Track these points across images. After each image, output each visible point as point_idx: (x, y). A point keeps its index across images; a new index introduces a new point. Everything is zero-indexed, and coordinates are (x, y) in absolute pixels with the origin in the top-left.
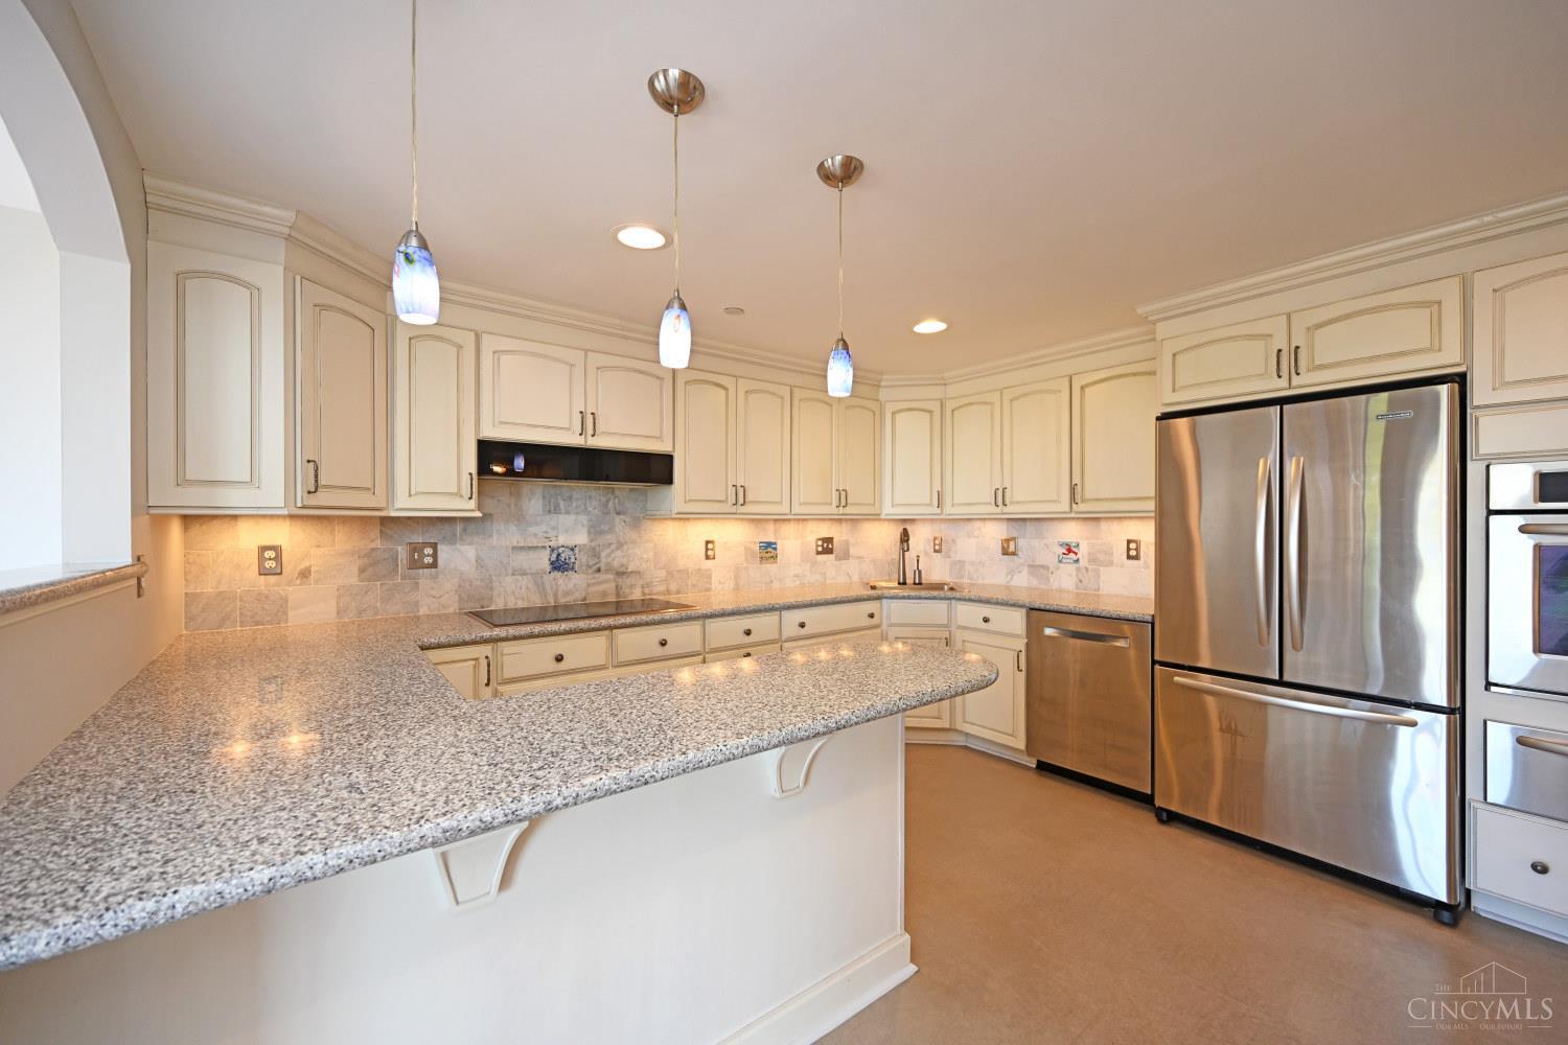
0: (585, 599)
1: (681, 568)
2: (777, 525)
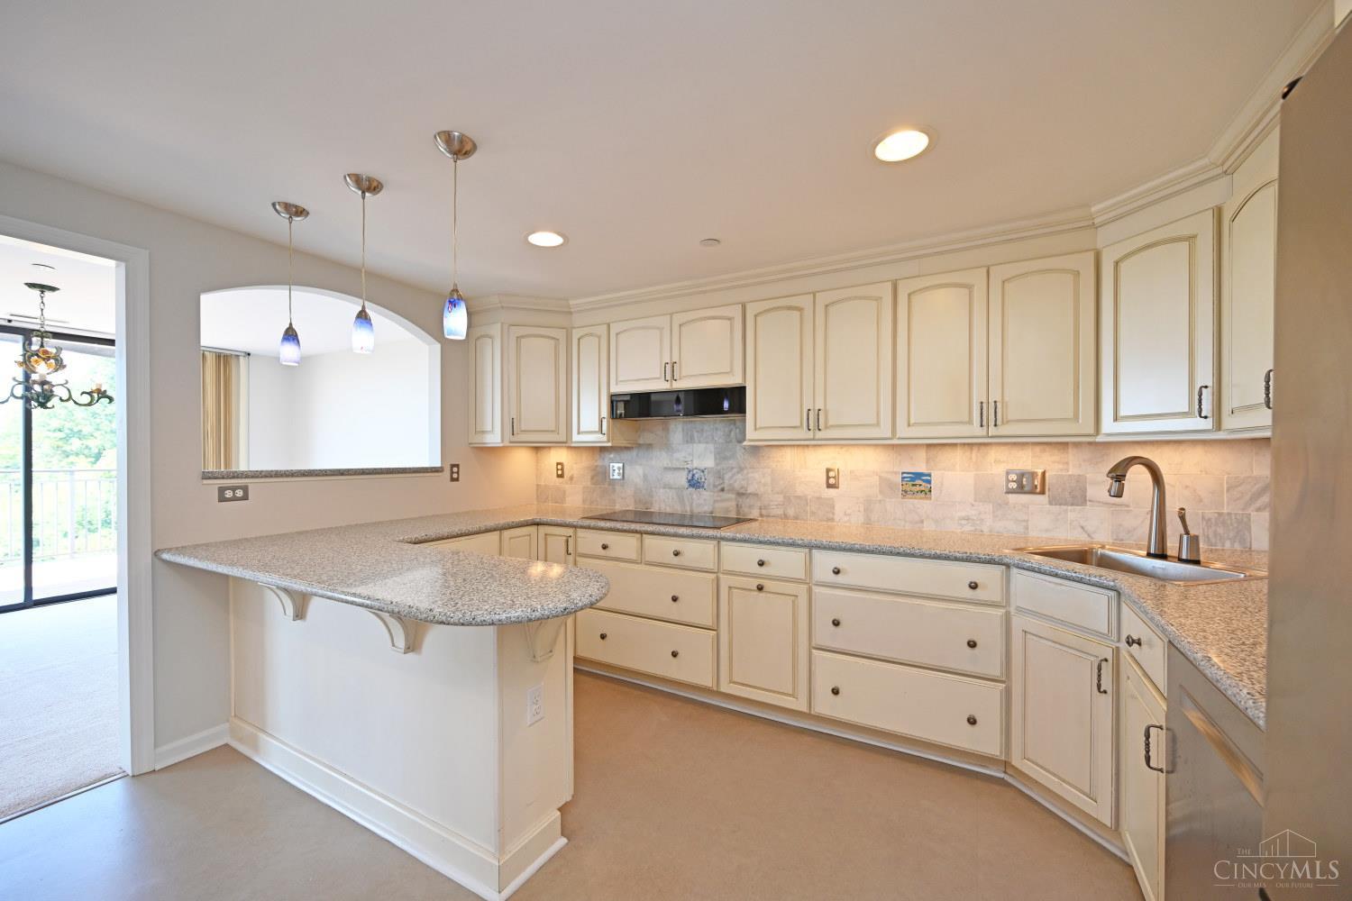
0: (712, 513)
1: (799, 493)
2: (933, 452)
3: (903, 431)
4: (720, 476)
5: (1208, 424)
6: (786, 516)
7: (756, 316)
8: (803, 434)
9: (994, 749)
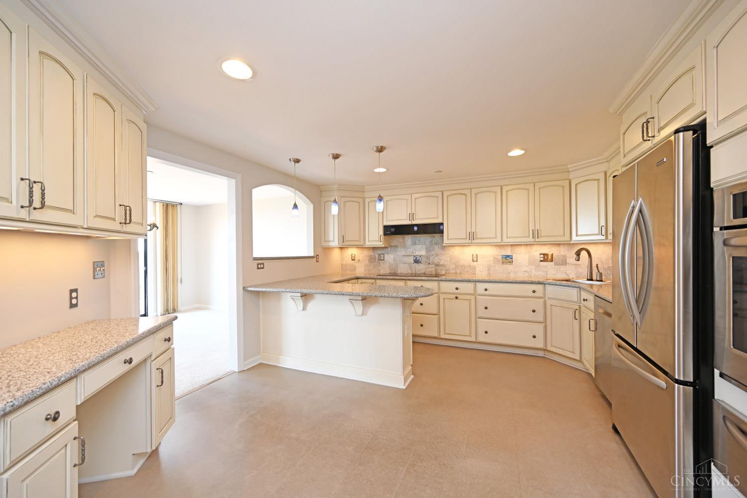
0: (424, 273)
1: (461, 264)
2: (513, 247)
3: (505, 240)
4: (428, 258)
5: (604, 238)
6: (456, 273)
7: (447, 197)
8: (467, 241)
9: (541, 346)
